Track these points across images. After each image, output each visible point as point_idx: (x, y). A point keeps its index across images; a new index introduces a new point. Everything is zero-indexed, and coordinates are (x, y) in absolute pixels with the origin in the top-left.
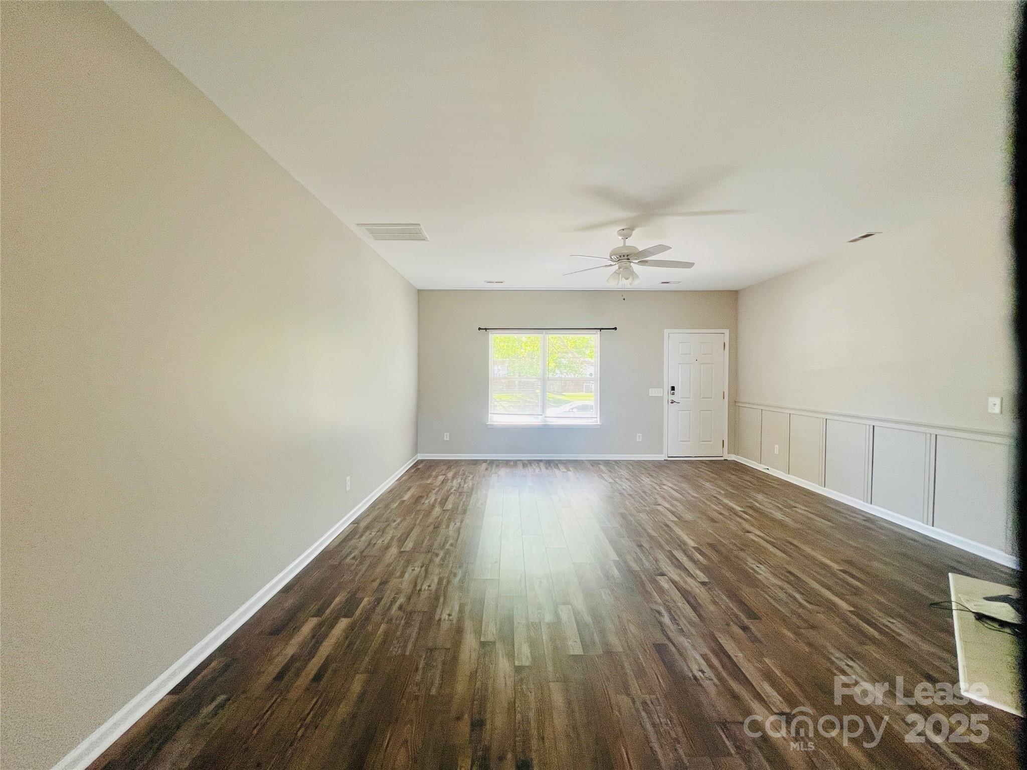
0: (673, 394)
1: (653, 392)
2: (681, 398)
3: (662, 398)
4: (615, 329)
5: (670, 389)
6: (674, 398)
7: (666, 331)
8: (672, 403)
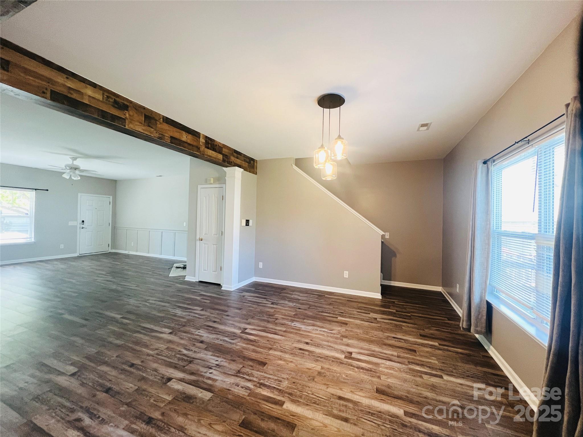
0: (83, 224)
1: (71, 223)
2: (88, 226)
3: (76, 226)
4: (47, 190)
5: (81, 222)
6: (83, 226)
7: (79, 195)
8: (82, 228)
